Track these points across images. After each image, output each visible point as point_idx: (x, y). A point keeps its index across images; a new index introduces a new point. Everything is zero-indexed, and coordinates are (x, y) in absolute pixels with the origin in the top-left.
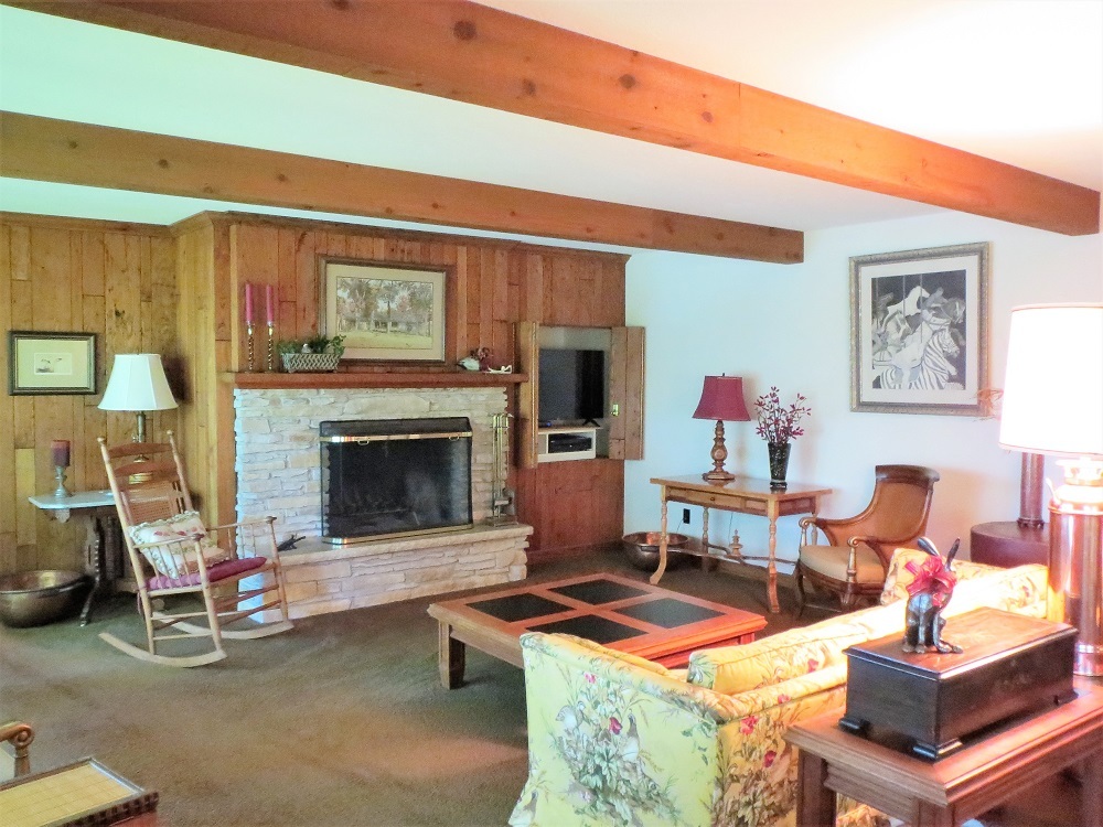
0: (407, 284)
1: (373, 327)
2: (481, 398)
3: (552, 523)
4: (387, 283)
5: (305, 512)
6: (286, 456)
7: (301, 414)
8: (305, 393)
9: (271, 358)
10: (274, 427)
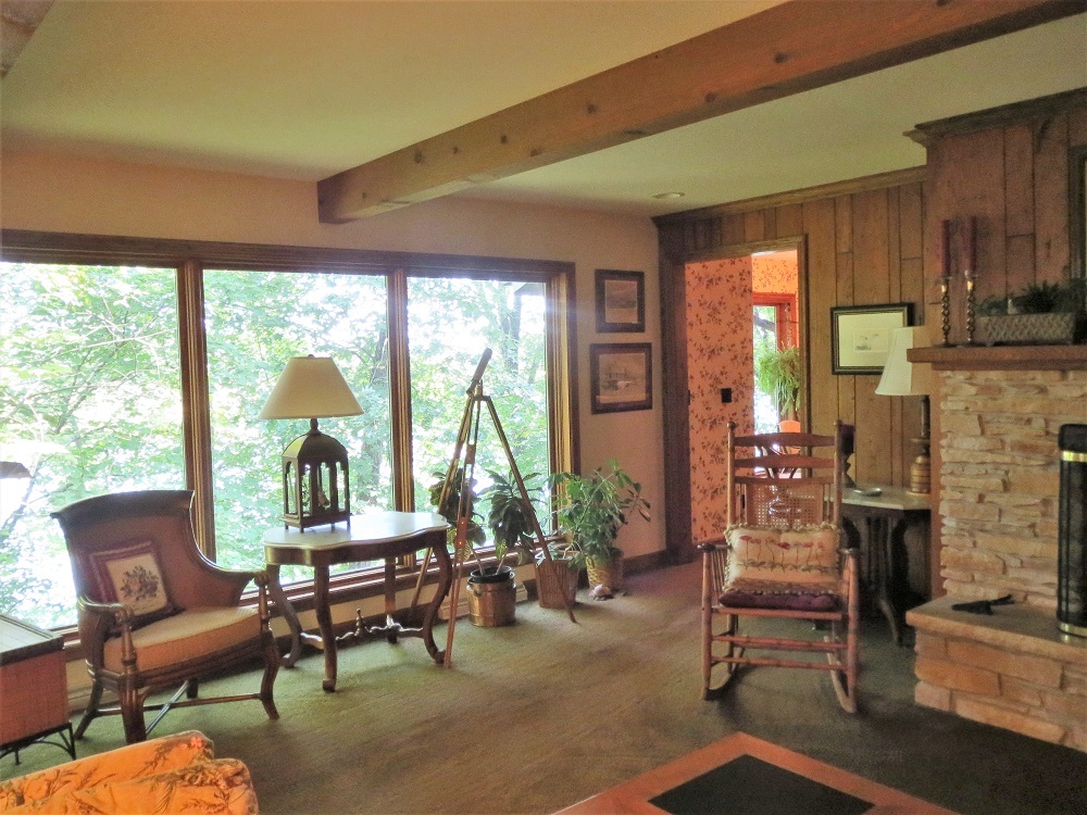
6: (1007, 473)
7: (1029, 408)
8: (1039, 377)
9: (972, 324)
10: (986, 426)
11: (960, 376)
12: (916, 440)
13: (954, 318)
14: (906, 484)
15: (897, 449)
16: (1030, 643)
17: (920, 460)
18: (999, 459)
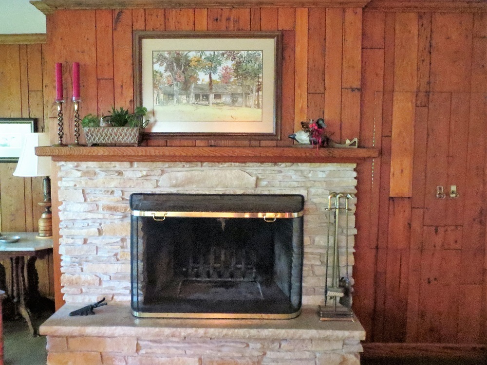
0: (231, 54)
1: (192, 99)
2: (321, 175)
3: (422, 315)
4: (208, 54)
5: (118, 277)
6: (100, 224)
7: (112, 185)
8: (118, 166)
9: (78, 131)
10: (87, 196)
11: (70, 165)
12: (41, 204)
13: (66, 127)
14: (35, 230)
15: (29, 210)
16: (119, 330)
17: (44, 216)
18: (95, 216)
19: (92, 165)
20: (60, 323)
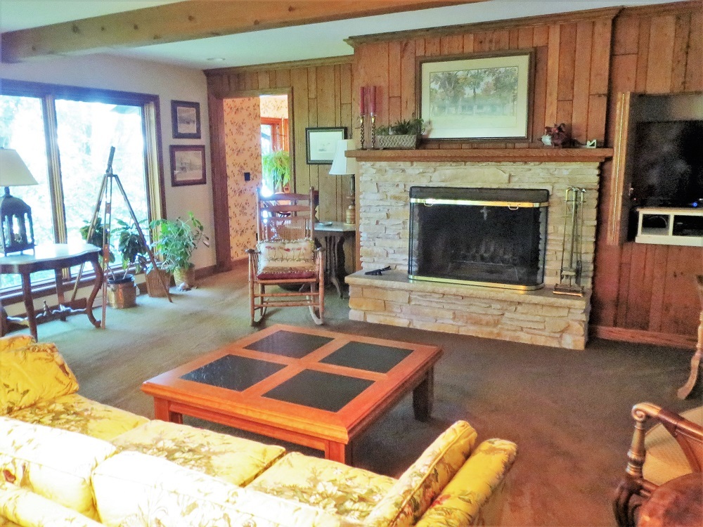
0: (492, 71)
1: (460, 108)
2: (565, 173)
4: (473, 72)
5: (400, 251)
6: (388, 210)
7: (398, 180)
8: (402, 164)
9: (374, 139)
10: (380, 188)
11: (368, 164)
12: (348, 197)
13: (366, 135)
14: (344, 220)
15: (339, 202)
16: (396, 284)
17: (350, 207)
18: (385, 203)
19: (384, 164)
20: (360, 277)
